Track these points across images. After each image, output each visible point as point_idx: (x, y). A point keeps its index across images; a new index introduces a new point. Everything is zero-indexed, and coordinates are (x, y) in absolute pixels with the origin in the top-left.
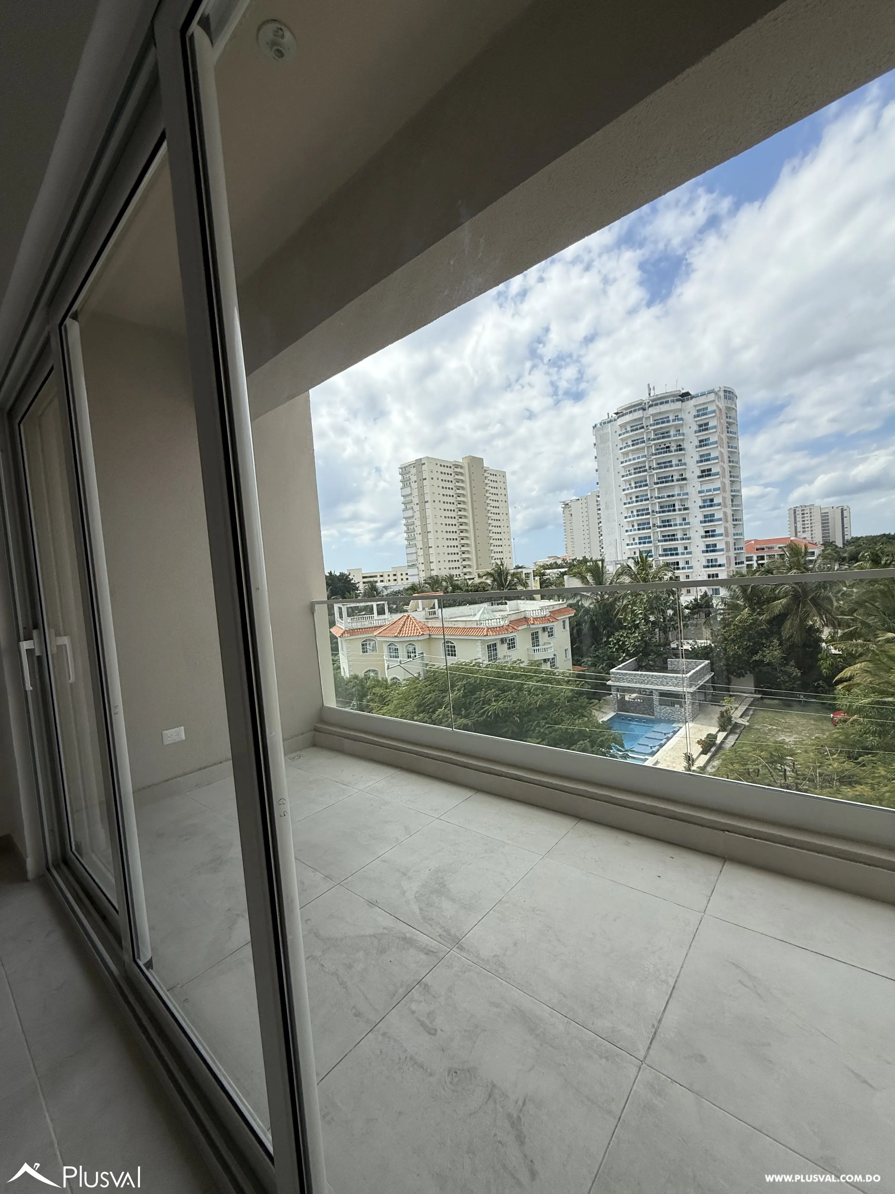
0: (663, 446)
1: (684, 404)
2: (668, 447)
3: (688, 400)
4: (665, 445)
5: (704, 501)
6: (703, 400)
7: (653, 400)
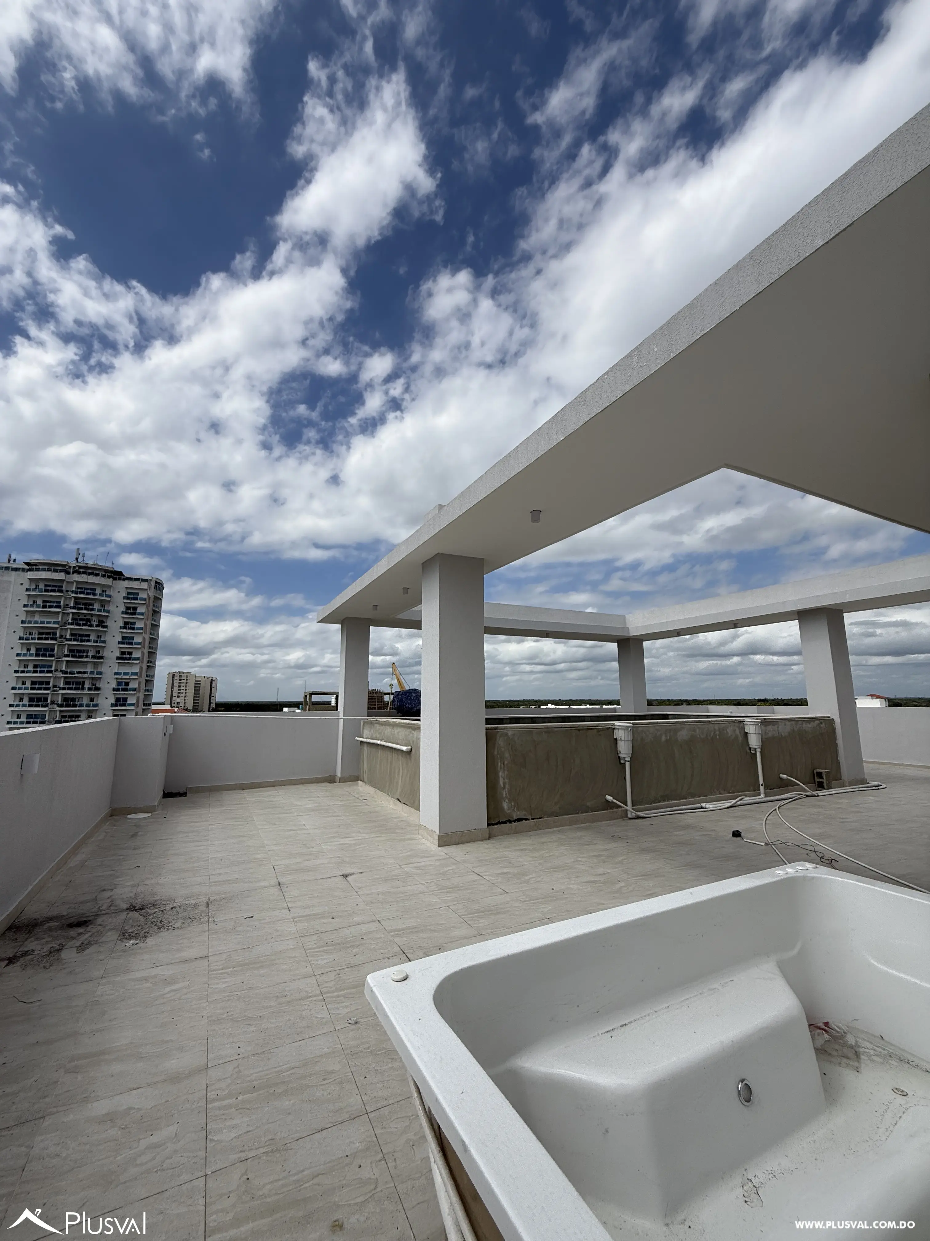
0: (82, 617)
1: (115, 581)
2: (89, 620)
3: (120, 579)
4: (85, 616)
5: (119, 684)
6: (135, 585)
7: (80, 567)
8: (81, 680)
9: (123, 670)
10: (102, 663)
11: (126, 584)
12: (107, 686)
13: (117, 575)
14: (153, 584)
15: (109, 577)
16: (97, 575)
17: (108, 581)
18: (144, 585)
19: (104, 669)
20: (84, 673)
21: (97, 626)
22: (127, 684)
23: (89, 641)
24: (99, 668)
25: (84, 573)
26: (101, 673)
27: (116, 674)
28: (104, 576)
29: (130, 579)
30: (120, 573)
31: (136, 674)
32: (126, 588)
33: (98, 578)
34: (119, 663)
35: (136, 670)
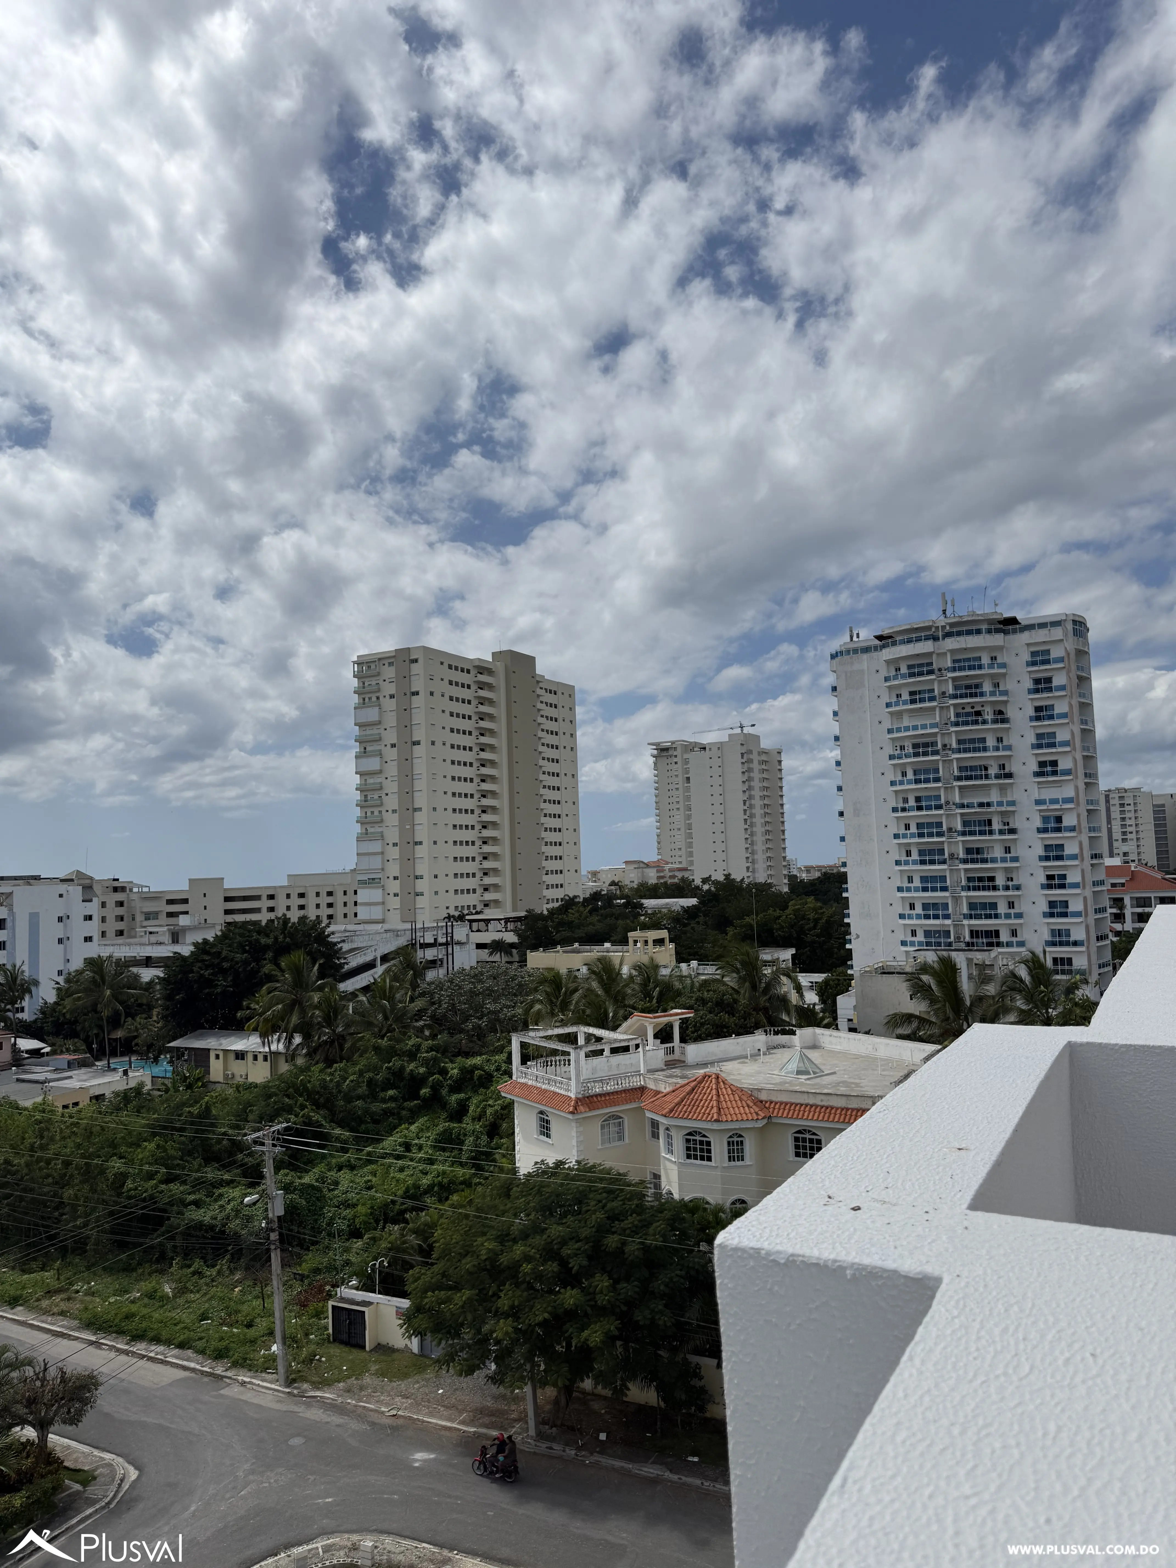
0: (968, 709)
1: (1007, 637)
2: (978, 713)
3: (1014, 631)
4: (973, 707)
5: (1045, 819)
6: (1040, 636)
7: (952, 625)
8: (986, 817)
9: (1048, 794)
10: (1012, 784)
11: (1025, 637)
12: (1027, 824)
13: (1009, 624)
14: (1070, 626)
15: (997, 631)
16: (979, 632)
17: (998, 639)
18: (1057, 633)
19: (1016, 794)
20: (989, 805)
21: (995, 721)
22: (1059, 819)
23: (985, 749)
24: (1009, 794)
25: (959, 634)
26: (1012, 803)
27: (1038, 802)
28: (989, 631)
29: (1030, 627)
30: (1013, 621)
31: (1069, 800)
32: (1028, 645)
33: (981, 637)
34: (1039, 783)
35: (1068, 791)
